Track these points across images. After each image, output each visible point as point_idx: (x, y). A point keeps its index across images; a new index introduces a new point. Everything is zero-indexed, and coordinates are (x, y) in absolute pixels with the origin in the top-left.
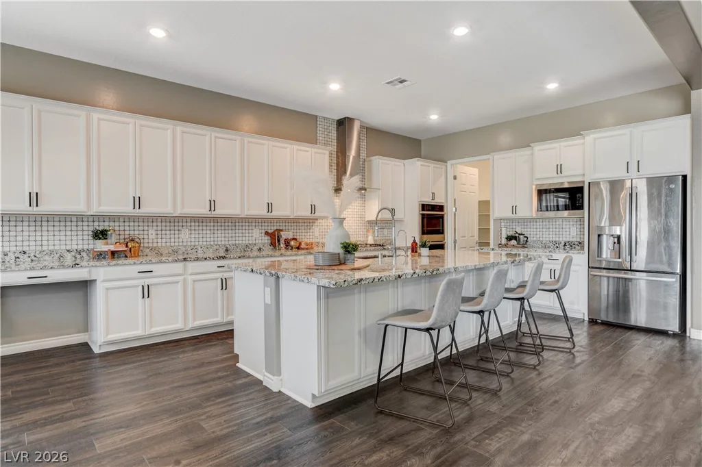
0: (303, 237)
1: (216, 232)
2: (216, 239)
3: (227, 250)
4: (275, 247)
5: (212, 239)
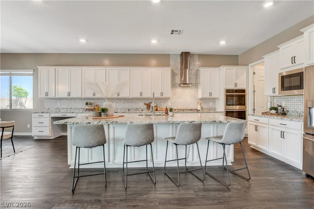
0: (163, 106)
1: (125, 103)
2: (125, 106)
3: (129, 110)
4: (148, 109)
5: (124, 106)
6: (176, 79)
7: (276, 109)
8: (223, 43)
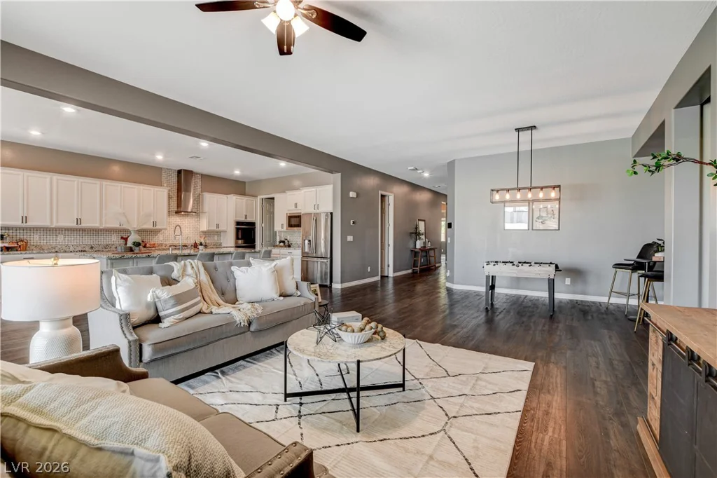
1: (84, 236)
2: (84, 241)
3: (92, 248)
5: (81, 241)
7: (283, 242)
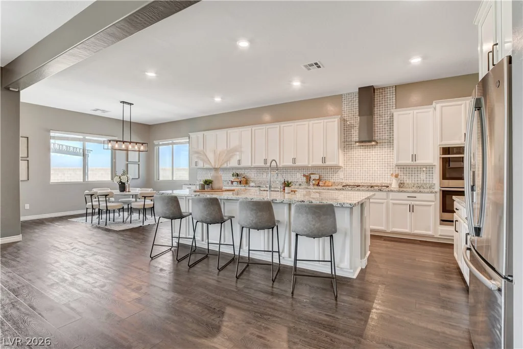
0: (330, 178)
4: (308, 183)
6: (352, 134)
8: (416, 60)
